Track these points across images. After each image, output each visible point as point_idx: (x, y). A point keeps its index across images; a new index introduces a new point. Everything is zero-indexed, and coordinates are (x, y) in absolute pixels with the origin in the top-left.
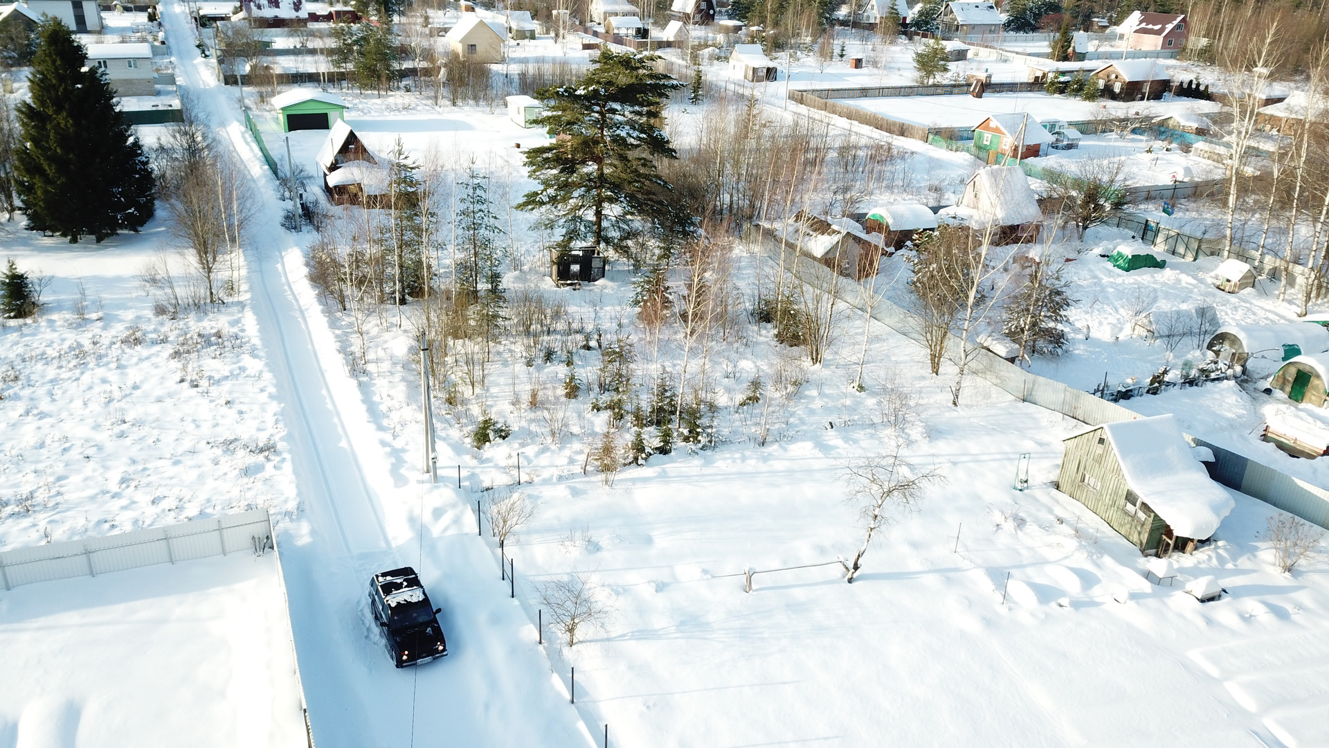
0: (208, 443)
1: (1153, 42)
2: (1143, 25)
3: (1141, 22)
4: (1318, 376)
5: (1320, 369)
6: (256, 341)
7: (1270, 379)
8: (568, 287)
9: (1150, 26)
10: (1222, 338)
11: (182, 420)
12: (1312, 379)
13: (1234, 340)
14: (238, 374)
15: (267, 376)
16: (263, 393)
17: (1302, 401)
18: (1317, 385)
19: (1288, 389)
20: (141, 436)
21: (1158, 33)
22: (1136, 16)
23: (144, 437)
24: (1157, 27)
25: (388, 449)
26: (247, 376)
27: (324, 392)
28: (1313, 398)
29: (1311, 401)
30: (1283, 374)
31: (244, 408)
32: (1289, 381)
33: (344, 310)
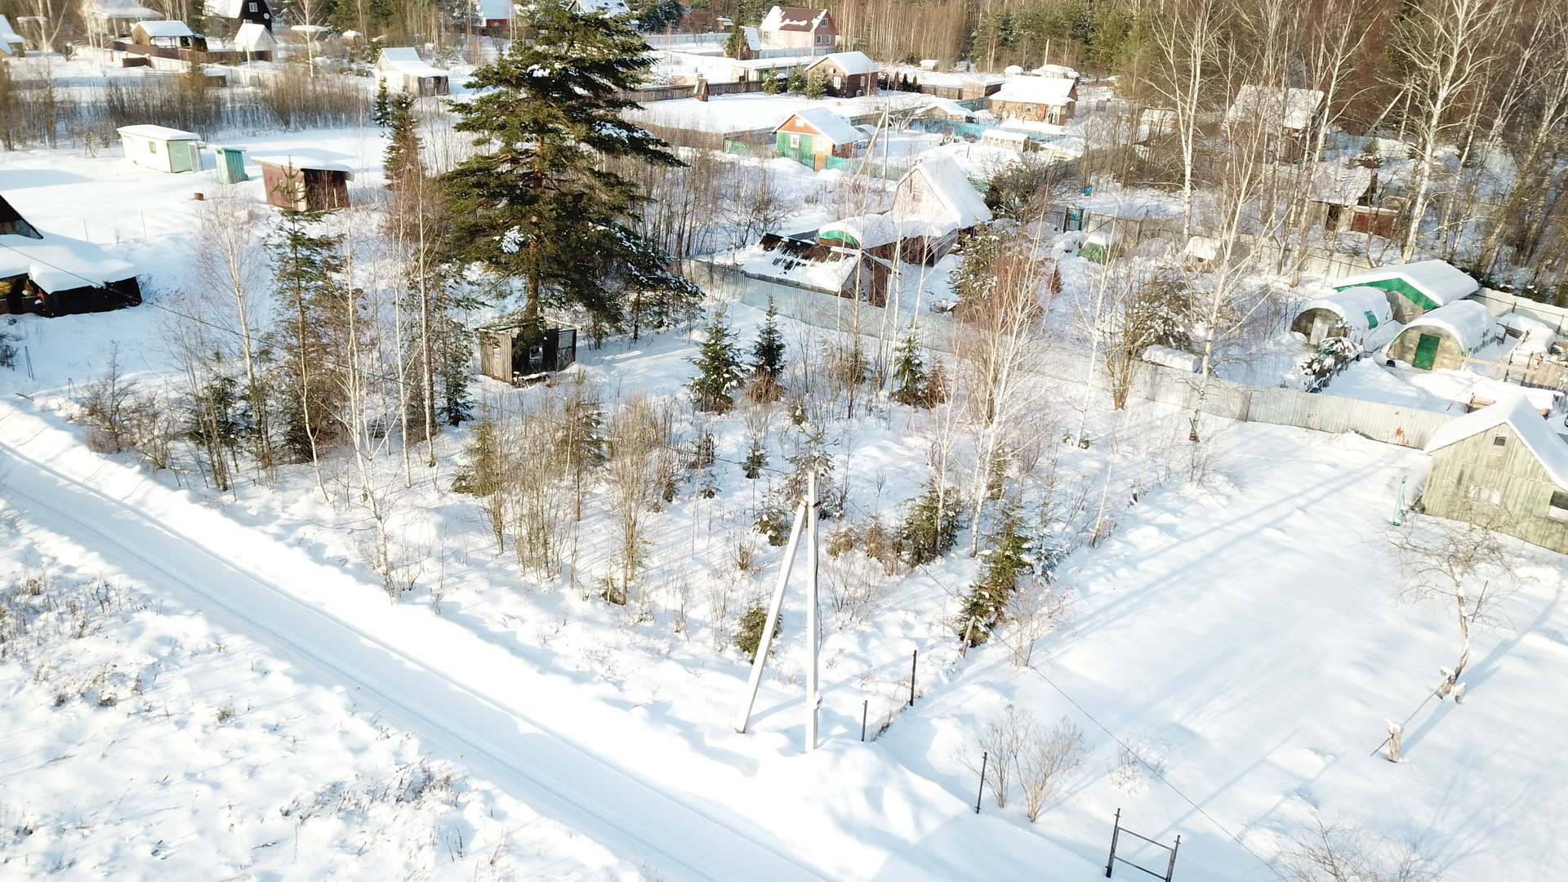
0: (287, 814)
1: (805, 39)
2: (787, 21)
3: (784, 19)
4: (1448, 337)
5: (1449, 328)
6: (120, 581)
7: (1386, 349)
8: (538, 385)
9: (795, 23)
10: (1311, 315)
11: (164, 784)
12: (1441, 341)
13: (1326, 315)
14: (172, 654)
15: (234, 641)
16: (270, 677)
17: (1431, 365)
18: (1449, 348)
19: (1410, 357)
20: (109, 850)
21: (807, 29)
22: (776, 11)
23: (117, 849)
24: (803, 23)
25: (640, 711)
26: (194, 654)
27: (364, 641)
28: (1446, 361)
29: (1442, 365)
30: (1402, 342)
31: (272, 717)
32: (1411, 349)
33: (225, 489)
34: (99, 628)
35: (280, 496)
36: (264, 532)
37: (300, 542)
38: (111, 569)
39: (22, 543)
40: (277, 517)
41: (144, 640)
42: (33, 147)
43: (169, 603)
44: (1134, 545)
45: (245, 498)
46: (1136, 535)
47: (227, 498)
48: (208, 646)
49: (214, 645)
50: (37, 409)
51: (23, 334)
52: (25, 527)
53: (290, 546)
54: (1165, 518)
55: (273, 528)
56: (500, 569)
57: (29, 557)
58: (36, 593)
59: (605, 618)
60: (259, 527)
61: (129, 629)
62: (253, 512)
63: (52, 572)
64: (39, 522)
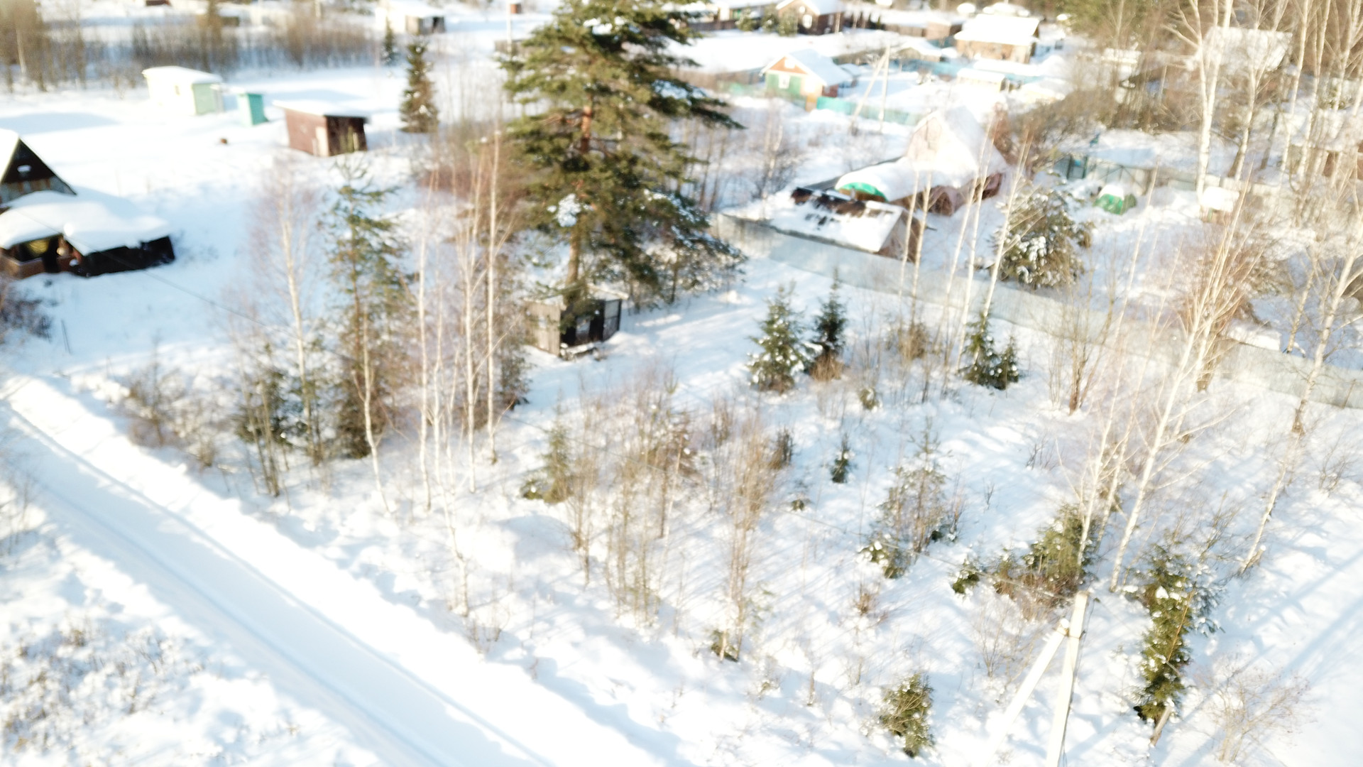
8: (586, 358)
26: (263, 739)
33: (277, 494)
34: (152, 701)
35: (336, 503)
36: (327, 558)
37: (367, 571)
38: (162, 609)
39: (63, 569)
40: (336, 533)
41: (204, 718)
42: (65, 89)
43: (231, 661)
44: (1289, 577)
45: (299, 507)
46: (1285, 563)
47: (280, 507)
48: (279, 726)
49: (284, 726)
50: (75, 390)
51: (59, 298)
52: (66, 546)
53: (356, 576)
54: (1310, 540)
55: (334, 551)
56: (590, 609)
57: (72, 590)
58: (80, 643)
59: (722, 685)
60: (319, 549)
61: (186, 700)
62: (310, 527)
63: (97, 612)
64: (81, 541)
